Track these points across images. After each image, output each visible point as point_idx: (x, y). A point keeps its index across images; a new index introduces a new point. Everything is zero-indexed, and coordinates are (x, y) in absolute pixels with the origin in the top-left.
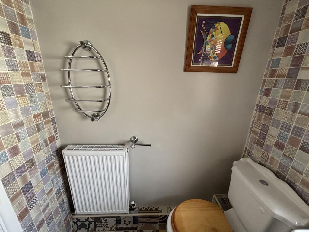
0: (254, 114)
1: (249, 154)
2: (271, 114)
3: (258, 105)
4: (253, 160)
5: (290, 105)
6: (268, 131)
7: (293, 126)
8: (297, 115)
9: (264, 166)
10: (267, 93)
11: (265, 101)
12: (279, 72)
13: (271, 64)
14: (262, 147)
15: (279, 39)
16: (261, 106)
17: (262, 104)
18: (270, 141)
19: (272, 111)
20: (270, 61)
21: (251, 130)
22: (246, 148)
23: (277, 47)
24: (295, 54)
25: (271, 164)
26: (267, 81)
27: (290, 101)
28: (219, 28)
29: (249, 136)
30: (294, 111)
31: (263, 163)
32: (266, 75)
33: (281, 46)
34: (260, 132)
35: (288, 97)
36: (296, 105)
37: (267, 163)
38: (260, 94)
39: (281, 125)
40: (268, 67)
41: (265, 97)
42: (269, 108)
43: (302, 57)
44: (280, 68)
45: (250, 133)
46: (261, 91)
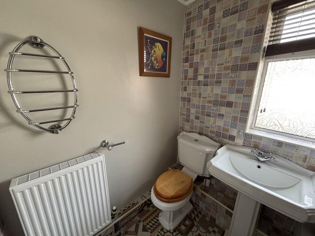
0: (181, 103)
1: (183, 129)
2: (190, 101)
3: (181, 97)
4: (186, 132)
5: (197, 94)
6: (190, 111)
7: (201, 105)
8: (201, 99)
9: (192, 132)
10: (185, 89)
11: (185, 95)
12: (189, 77)
13: (184, 72)
14: (189, 122)
15: (185, 58)
16: (183, 98)
17: (184, 96)
18: (192, 117)
19: (190, 99)
20: (183, 70)
21: (181, 114)
22: (180, 126)
23: (185, 63)
24: (194, 67)
25: (195, 129)
26: (183, 82)
27: (197, 92)
28: (157, 46)
29: (181, 118)
30: (200, 97)
31: (191, 131)
32: (182, 79)
33: (187, 62)
34: (186, 114)
35: (196, 91)
36: (200, 94)
37: (194, 130)
38: (182, 91)
39: (196, 106)
40: (183, 74)
41: (185, 92)
42: (188, 98)
43: (198, 69)
44: (189, 74)
45: (181, 116)
46: (182, 89)
